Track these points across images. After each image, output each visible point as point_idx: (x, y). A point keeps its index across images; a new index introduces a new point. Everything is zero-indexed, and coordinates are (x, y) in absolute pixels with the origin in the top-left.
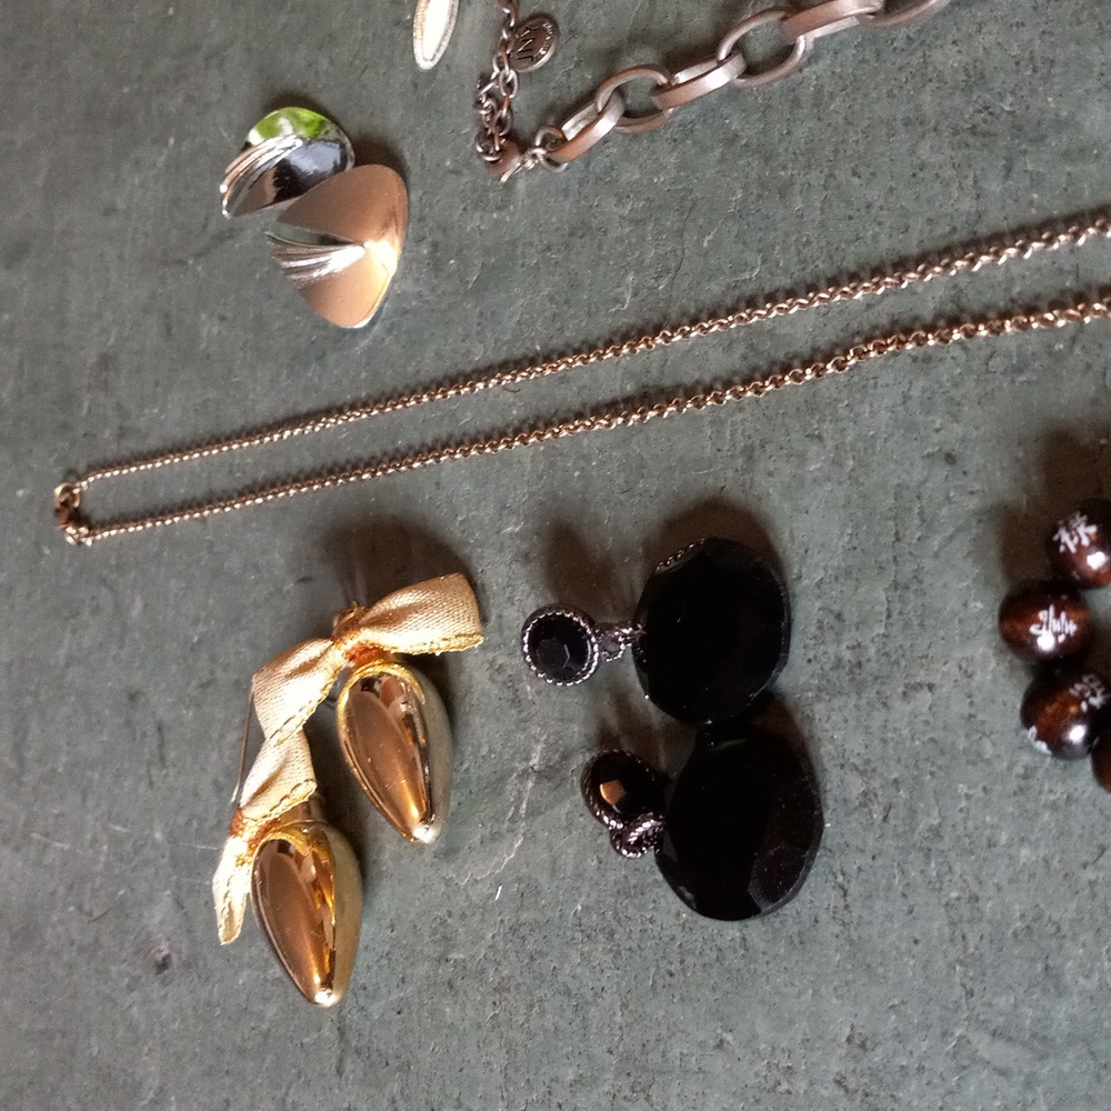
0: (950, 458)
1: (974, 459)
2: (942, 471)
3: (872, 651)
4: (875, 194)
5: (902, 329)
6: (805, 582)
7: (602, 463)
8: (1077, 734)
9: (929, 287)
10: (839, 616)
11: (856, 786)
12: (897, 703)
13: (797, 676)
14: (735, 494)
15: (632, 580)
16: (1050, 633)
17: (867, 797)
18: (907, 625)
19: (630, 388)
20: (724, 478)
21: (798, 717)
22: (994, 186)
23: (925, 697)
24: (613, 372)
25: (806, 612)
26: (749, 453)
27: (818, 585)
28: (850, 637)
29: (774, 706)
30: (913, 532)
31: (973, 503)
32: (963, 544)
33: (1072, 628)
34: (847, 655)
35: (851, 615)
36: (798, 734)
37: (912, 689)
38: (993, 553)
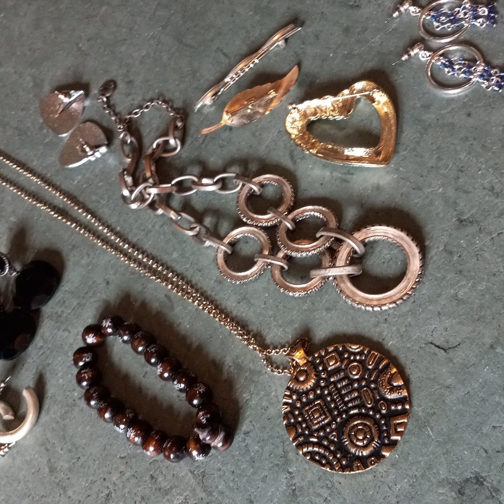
0: (108, 283)
1: (112, 287)
2: (104, 285)
3: (65, 315)
6: (64, 288)
7: (43, 220)
8: (81, 364)
10: (64, 302)
11: (41, 344)
12: (61, 330)
13: (49, 309)
14: (64, 254)
15: (30, 257)
16: (91, 339)
17: (41, 347)
18: (75, 314)
19: (61, 206)
20: (64, 248)
21: (41, 319)
22: (157, 227)
23: (66, 334)
24: (60, 199)
25: (59, 295)
26: (74, 246)
27: (66, 291)
28: (63, 308)
29: (38, 312)
30: (90, 294)
31: (104, 297)
32: (96, 305)
33: (95, 341)
34: (59, 312)
35: (67, 304)
36: (38, 323)
37: (66, 330)
38: (100, 311)
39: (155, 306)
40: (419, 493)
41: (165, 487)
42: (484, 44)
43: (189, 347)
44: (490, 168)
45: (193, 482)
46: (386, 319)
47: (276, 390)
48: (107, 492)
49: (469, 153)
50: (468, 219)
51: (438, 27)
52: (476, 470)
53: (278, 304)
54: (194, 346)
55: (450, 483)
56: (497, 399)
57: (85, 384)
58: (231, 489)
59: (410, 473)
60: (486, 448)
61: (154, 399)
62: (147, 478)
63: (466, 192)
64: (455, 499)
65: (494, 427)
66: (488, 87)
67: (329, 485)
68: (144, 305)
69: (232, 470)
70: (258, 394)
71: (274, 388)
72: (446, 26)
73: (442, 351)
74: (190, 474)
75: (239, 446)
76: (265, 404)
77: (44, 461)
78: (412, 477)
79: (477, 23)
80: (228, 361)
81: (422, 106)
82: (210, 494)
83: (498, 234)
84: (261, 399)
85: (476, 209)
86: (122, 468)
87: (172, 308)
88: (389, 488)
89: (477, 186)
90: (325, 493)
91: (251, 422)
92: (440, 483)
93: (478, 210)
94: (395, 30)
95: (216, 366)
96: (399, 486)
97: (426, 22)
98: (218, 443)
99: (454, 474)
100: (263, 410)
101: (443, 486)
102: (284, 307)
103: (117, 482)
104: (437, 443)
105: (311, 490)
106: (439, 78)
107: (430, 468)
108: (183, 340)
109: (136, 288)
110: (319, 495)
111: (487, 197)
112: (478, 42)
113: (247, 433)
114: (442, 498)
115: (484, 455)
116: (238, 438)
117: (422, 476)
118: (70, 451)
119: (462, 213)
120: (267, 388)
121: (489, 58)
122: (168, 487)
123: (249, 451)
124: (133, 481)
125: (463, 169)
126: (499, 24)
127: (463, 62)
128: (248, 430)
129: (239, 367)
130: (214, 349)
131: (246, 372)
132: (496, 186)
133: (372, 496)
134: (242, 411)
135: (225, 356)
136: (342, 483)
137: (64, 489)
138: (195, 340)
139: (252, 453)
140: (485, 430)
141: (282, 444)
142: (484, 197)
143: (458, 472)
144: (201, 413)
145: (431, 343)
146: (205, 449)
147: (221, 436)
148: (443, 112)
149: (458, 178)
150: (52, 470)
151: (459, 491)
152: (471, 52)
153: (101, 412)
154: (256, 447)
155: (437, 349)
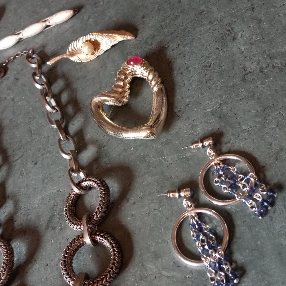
42: (241, 228)
51: (217, 182)
66: (212, 279)
72: (223, 186)
79: (249, 203)
81: (154, 252)
97: (212, 169)
106: (184, 235)
112: (238, 222)
121: (235, 247)
126: (267, 218)
127: (211, 235)
148: (165, 273)
152: (222, 228)
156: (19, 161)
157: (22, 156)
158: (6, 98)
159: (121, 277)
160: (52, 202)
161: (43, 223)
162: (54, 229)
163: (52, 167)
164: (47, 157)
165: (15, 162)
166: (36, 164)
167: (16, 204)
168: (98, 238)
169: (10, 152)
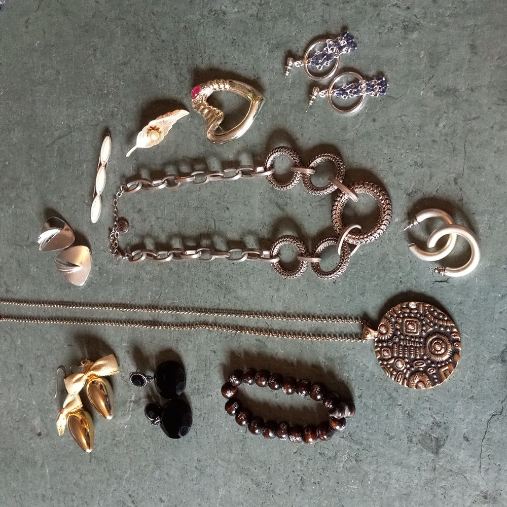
0: (215, 352)
1: (219, 353)
2: (213, 354)
3: (201, 387)
4: (200, 292)
5: (206, 324)
6: (189, 371)
7: (145, 335)
8: (234, 412)
9: (210, 317)
10: (195, 379)
11: (198, 413)
12: (205, 398)
13: (188, 390)
14: (174, 348)
15: (153, 362)
16: (229, 394)
17: (200, 415)
18: (207, 383)
19: (151, 319)
20: (172, 345)
21: (188, 398)
22: (222, 299)
23: (210, 398)
24: (147, 314)
25: (189, 377)
26: (177, 340)
27: (191, 372)
28: (197, 384)
29: (183, 395)
30: (208, 365)
31: (219, 362)
32: (217, 369)
33: (233, 394)
34: (197, 387)
35: (197, 379)
36: (188, 401)
37: (208, 396)
38: (222, 372)
39: (254, 350)
40: (480, 375)
41: (332, 455)
42: (356, 64)
43: (292, 364)
44: (407, 150)
45: (347, 443)
46: (401, 282)
47: (362, 361)
48: (300, 478)
49: (389, 147)
50: (412, 191)
51: (320, 68)
52: (504, 343)
53: (330, 307)
54: (295, 363)
55: (494, 359)
56: (493, 294)
57: (244, 423)
58: (372, 434)
59: (469, 366)
60: (503, 327)
61: (292, 408)
62: (318, 456)
63: (402, 174)
64: (502, 367)
65: (500, 312)
66: (376, 95)
67: (427, 399)
68: (247, 353)
69: (365, 423)
70: (352, 370)
71: (359, 361)
72: (325, 64)
73: (445, 283)
74: (342, 439)
75: (361, 406)
76: (360, 373)
77: (249, 482)
78: (471, 368)
79: (344, 51)
80: (322, 360)
81: (341, 130)
82: (361, 443)
83: (436, 191)
84: (356, 371)
85: (414, 182)
86: (299, 459)
87: (266, 346)
88: (462, 381)
89: (405, 167)
90: (427, 405)
91: (359, 388)
92: (489, 363)
93: (415, 182)
94: (293, 83)
95: (316, 368)
96: (466, 378)
97: (310, 67)
98: (347, 413)
99: (494, 353)
100: (361, 378)
101: (492, 363)
102: (335, 307)
103: (302, 469)
104: (474, 340)
105: (418, 407)
106: (341, 104)
107: (478, 356)
108: (285, 362)
109: (235, 345)
110: (424, 408)
111: (417, 171)
112: (352, 64)
113: (360, 397)
114: (494, 371)
115: (504, 332)
116: (357, 403)
117: (476, 364)
118: (261, 467)
119: (406, 189)
120: (356, 363)
121: (365, 73)
122: (334, 454)
123: (368, 406)
124: (311, 462)
125: (391, 160)
126: (358, 45)
127: (350, 85)
128: (360, 394)
129: (331, 360)
130: (308, 358)
131: (337, 360)
132: (418, 160)
133: (455, 391)
134: (348, 386)
135: (318, 358)
136: (433, 394)
137: (273, 491)
138: (293, 358)
139: (371, 406)
140: (497, 316)
141: (385, 391)
142: (414, 171)
143: (495, 351)
144: (326, 404)
145: (436, 281)
146: (342, 422)
147: (347, 409)
148: (357, 127)
149: (391, 167)
150: (258, 485)
151: (502, 361)
152: (350, 76)
153: (266, 435)
154: (371, 402)
155: (441, 283)
156: (217, 224)
157: (214, 220)
158: (151, 226)
159: (345, 159)
160: (267, 201)
161: (277, 212)
162: (286, 204)
163: (238, 194)
164: (228, 198)
165: (215, 228)
166: (228, 209)
167: (251, 233)
168: (312, 164)
169: (204, 230)
